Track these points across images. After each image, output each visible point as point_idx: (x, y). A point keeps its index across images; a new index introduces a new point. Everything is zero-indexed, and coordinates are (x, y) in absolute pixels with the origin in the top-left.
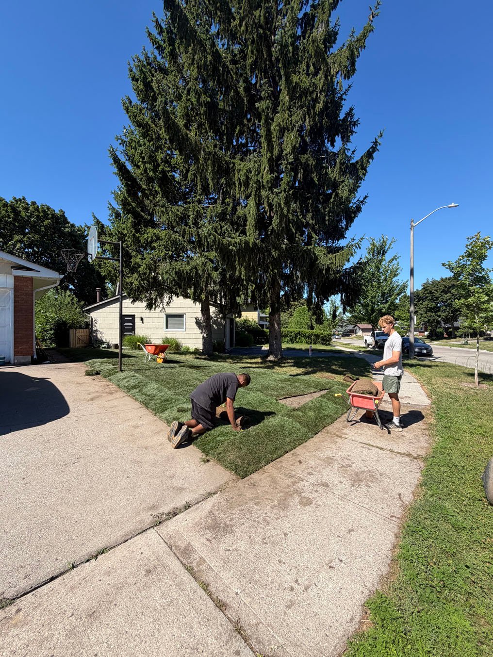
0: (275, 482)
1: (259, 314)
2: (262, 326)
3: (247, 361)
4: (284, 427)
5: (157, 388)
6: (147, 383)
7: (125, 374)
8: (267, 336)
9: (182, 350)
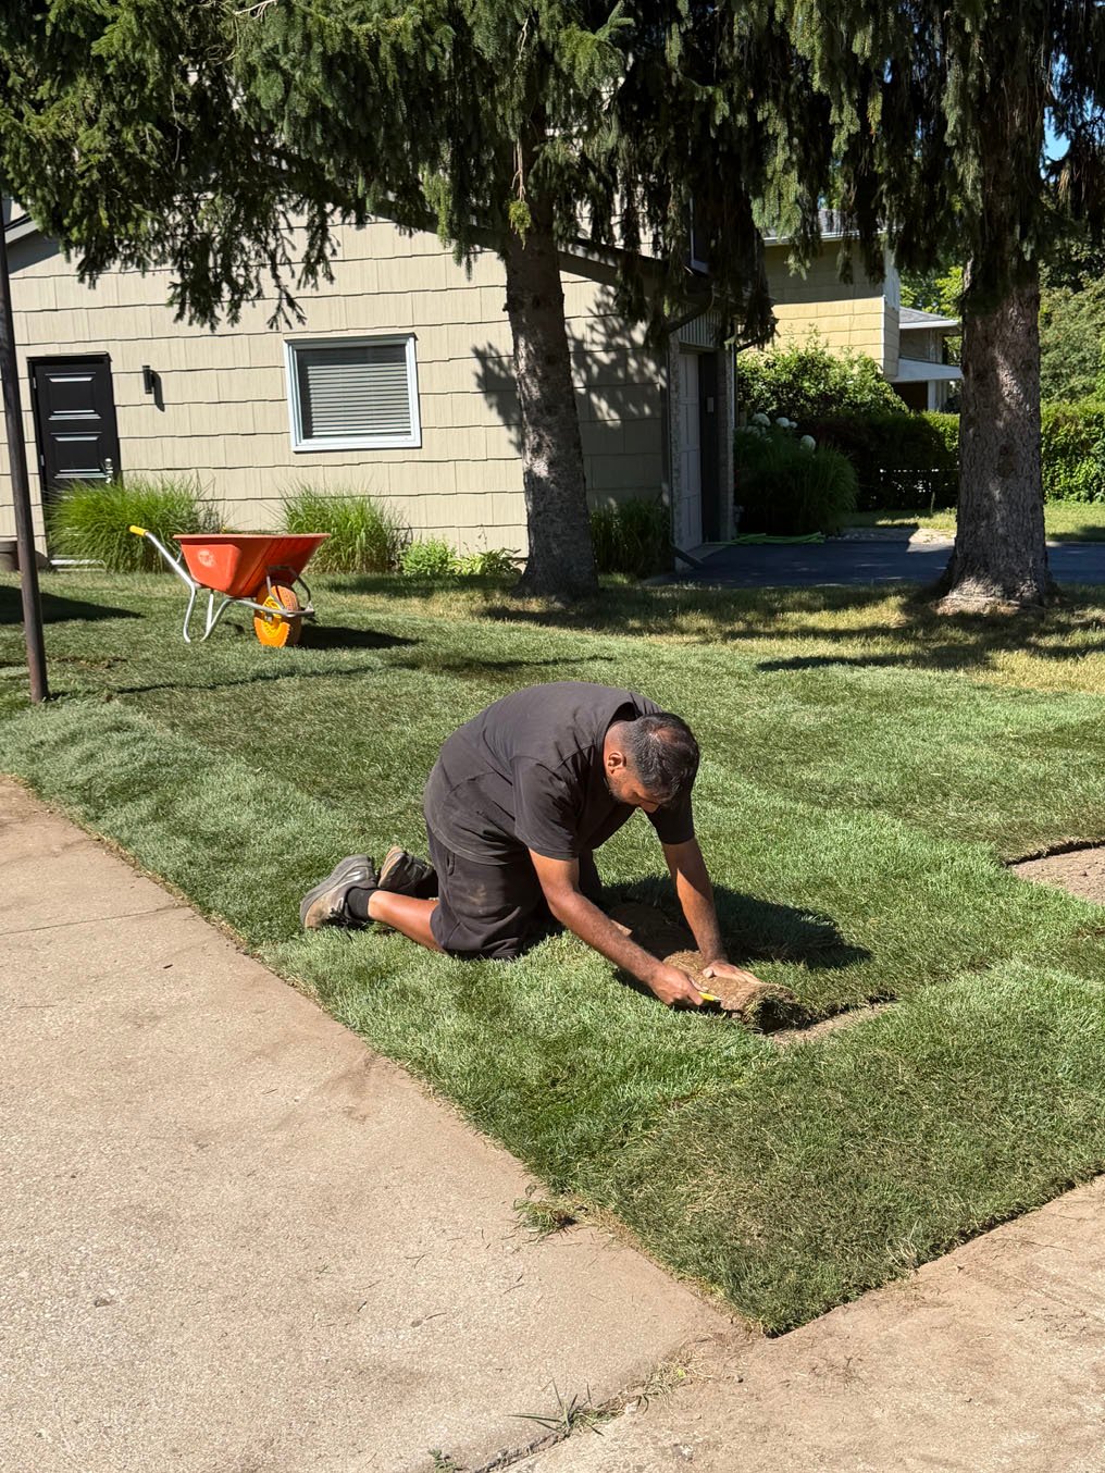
0: (985, 1364)
1: (891, 316)
2: (914, 393)
3: (812, 620)
4: (1045, 1030)
5: (259, 795)
6: (196, 767)
7: (68, 715)
8: (944, 457)
9: (409, 567)
